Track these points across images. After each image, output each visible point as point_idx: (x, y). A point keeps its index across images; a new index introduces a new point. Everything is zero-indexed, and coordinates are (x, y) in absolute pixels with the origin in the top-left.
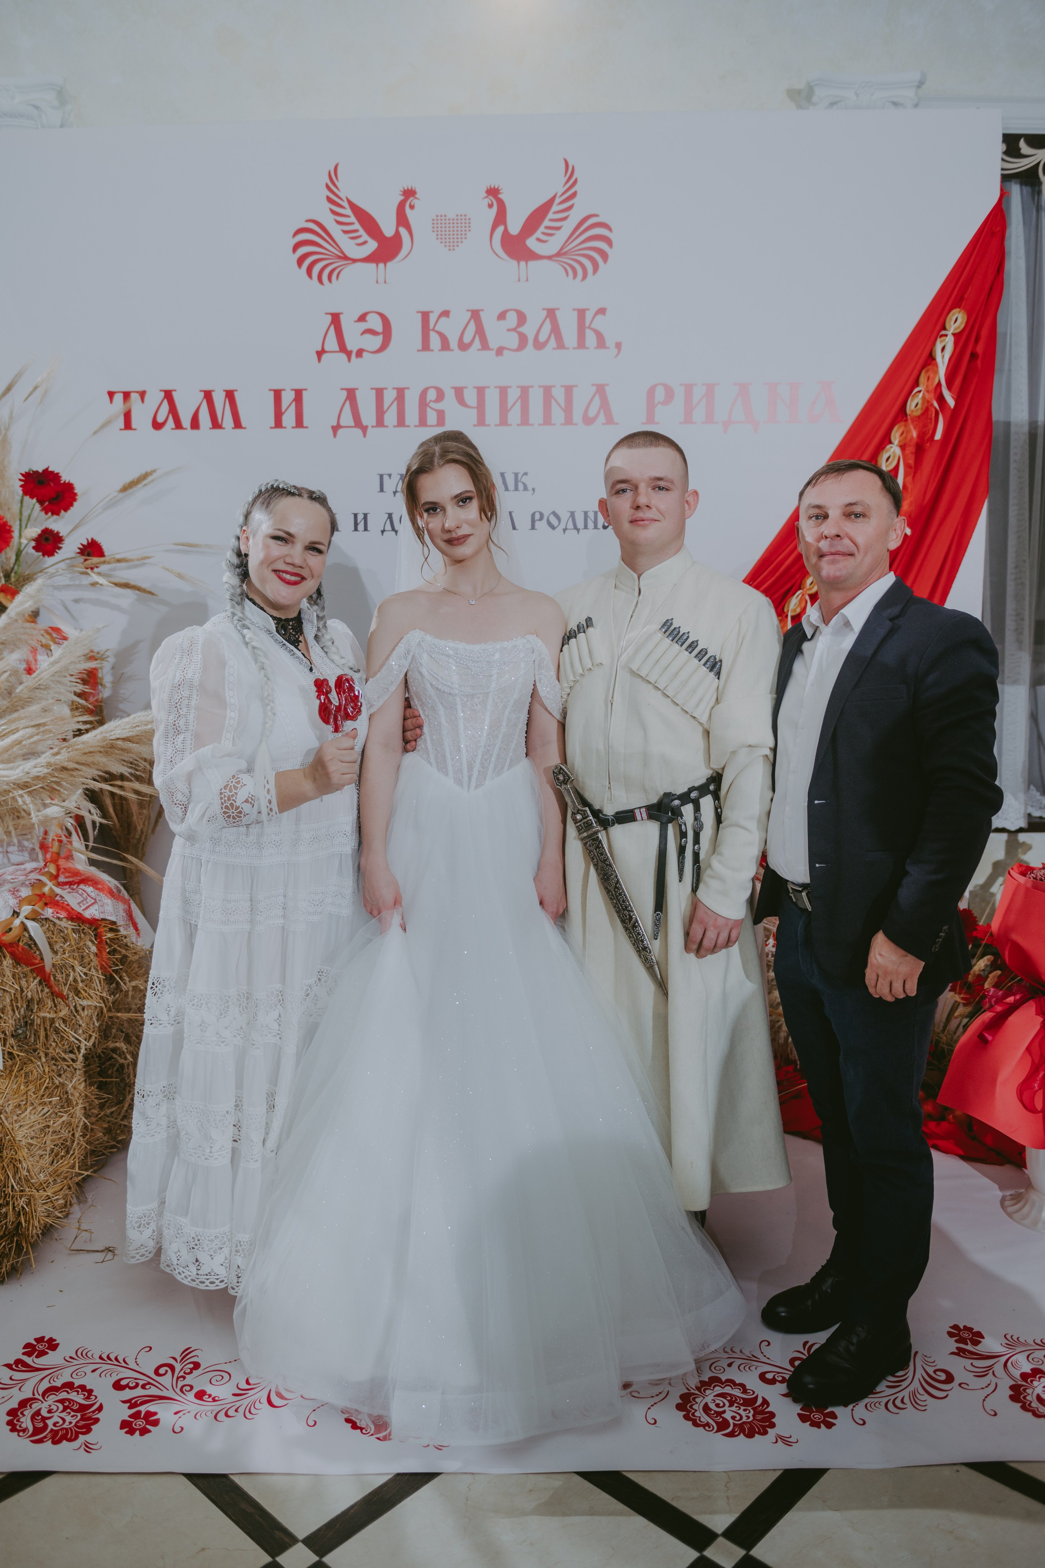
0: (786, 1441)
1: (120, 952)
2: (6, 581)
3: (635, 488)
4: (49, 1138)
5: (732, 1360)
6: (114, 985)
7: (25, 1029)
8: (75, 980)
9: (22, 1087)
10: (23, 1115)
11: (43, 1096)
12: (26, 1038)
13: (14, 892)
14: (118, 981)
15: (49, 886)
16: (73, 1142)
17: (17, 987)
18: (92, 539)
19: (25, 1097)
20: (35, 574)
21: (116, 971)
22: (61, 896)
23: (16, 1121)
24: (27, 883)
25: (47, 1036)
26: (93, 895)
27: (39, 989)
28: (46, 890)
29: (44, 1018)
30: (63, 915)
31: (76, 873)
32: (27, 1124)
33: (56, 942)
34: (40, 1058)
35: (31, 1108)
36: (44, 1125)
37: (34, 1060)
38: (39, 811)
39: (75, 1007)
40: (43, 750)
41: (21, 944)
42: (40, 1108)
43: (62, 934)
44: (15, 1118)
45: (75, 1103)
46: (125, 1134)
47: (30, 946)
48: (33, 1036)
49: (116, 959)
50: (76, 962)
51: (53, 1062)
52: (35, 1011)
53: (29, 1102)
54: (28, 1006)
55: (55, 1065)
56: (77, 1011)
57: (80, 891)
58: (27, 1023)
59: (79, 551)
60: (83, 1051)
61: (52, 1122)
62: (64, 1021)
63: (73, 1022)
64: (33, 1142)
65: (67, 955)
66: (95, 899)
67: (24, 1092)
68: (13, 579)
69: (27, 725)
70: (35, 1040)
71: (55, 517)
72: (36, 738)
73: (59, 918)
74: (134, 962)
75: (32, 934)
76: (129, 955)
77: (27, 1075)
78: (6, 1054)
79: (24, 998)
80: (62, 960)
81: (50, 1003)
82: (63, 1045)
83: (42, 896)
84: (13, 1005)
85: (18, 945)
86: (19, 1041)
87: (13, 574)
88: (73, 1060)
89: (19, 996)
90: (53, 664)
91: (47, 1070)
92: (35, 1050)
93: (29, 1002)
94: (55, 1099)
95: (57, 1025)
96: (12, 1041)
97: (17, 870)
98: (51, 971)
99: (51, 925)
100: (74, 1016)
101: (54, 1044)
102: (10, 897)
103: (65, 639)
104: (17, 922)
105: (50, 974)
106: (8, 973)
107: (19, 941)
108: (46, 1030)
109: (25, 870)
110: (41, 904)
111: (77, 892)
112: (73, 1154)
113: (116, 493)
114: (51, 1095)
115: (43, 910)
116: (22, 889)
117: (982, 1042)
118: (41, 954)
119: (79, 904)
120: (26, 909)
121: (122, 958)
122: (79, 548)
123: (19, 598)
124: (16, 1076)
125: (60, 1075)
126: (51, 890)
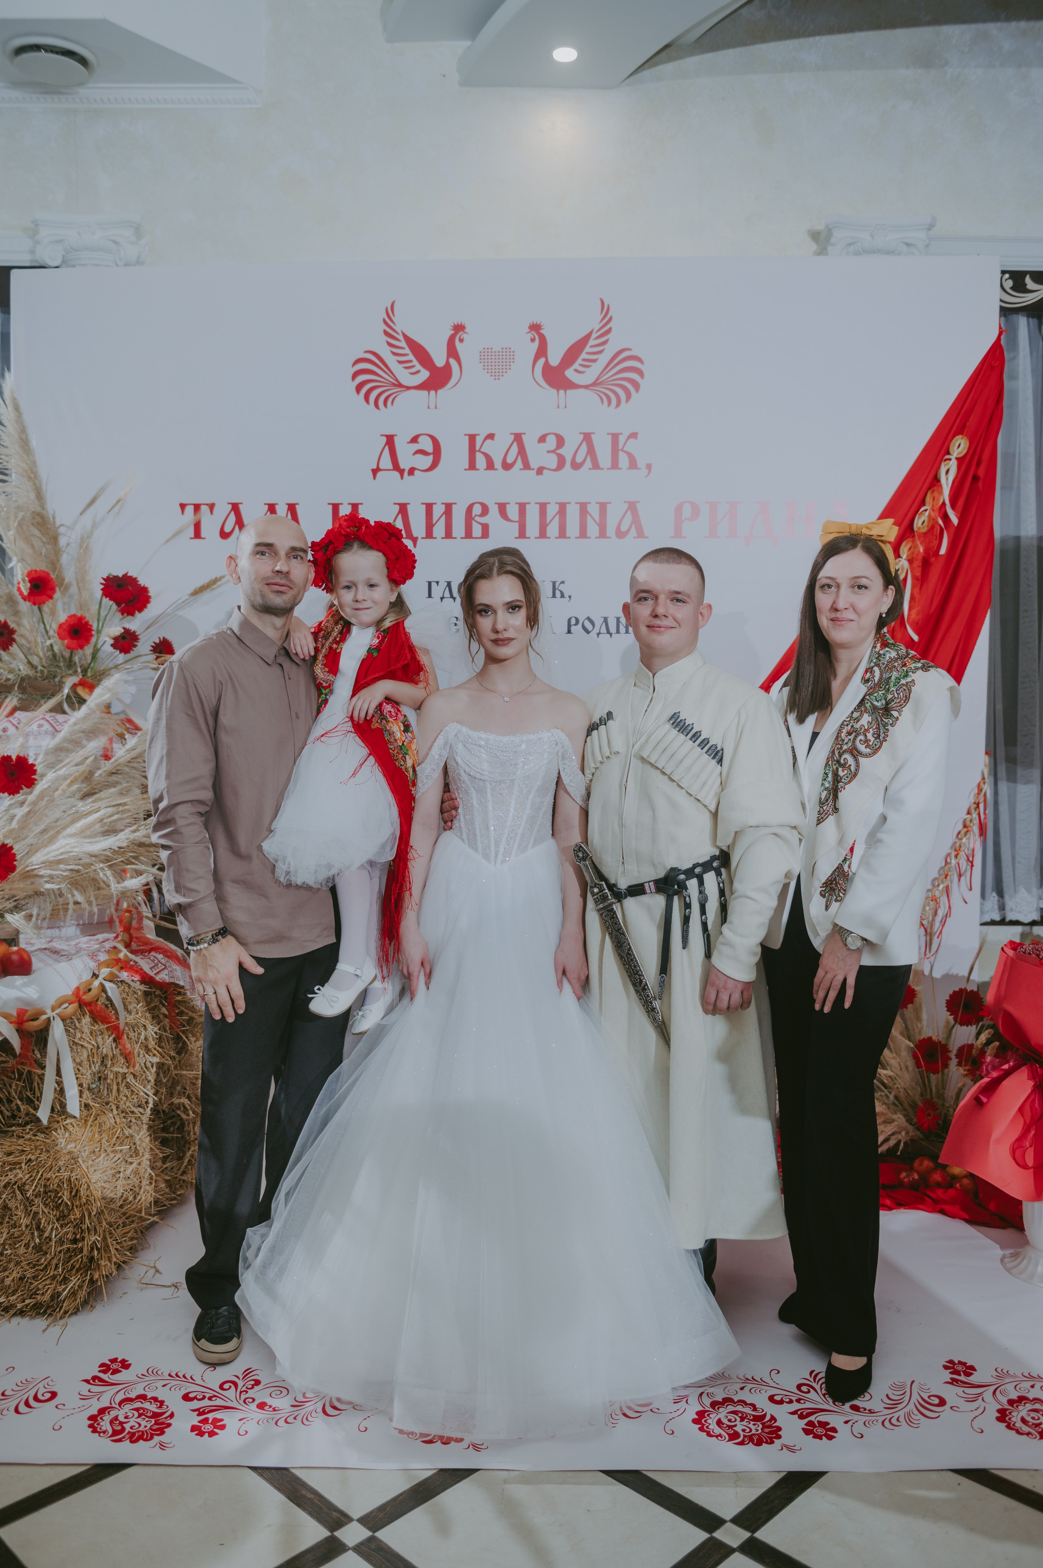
0: (791, 1449)
1: (187, 1014)
2: (83, 676)
3: (656, 598)
4: (120, 1182)
5: (744, 1385)
6: (180, 1045)
7: (98, 1083)
8: (146, 1039)
9: (96, 1136)
10: (97, 1160)
11: (114, 1145)
12: (99, 1091)
13: (93, 956)
14: (184, 1040)
15: (124, 953)
16: (141, 1188)
17: (94, 1043)
18: (164, 638)
19: (99, 1144)
20: (111, 669)
21: (183, 1032)
22: (135, 962)
23: (91, 1165)
24: (103, 950)
25: (118, 1090)
26: (163, 961)
27: (114, 1045)
28: (121, 956)
29: (117, 1073)
30: (137, 978)
31: (147, 942)
32: (101, 1169)
33: (130, 1003)
34: (112, 1110)
35: (105, 1154)
36: (115, 1171)
37: (106, 1112)
38: (118, 883)
39: (145, 1064)
40: (122, 828)
41: (99, 1003)
42: (112, 1155)
43: (136, 996)
44: (91, 1162)
45: (141, 1155)
46: (183, 1189)
47: (107, 1006)
48: (106, 1090)
49: (184, 1020)
50: (147, 1022)
51: (124, 1114)
52: (108, 1066)
53: (103, 1149)
54: (102, 1062)
55: (124, 1117)
56: (146, 1068)
57: (152, 958)
58: (101, 1078)
59: (152, 648)
60: (151, 1105)
61: (122, 1169)
62: (135, 1076)
63: (143, 1077)
64: (107, 1185)
65: (140, 1014)
66: (165, 965)
67: (98, 1139)
68: (89, 674)
69: (109, 804)
70: (108, 1094)
71: (130, 617)
72: (116, 817)
73: (133, 981)
74: (199, 1024)
75: (110, 994)
76: (195, 1017)
77: (100, 1125)
78: (83, 1105)
79: (99, 1054)
80: (135, 1019)
81: (123, 1060)
82: (133, 1099)
83: (118, 961)
84: (89, 1061)
85: (96, 1005)
86: (93, 1094)
87: (89, 670)
88: (140, 1113)
89: (95, 1052)
90: (129, 751)
91: (118, 1121)
92: (107, 1103)
93: (103, 1058)
94: (125, 1148)
95: (128, 1080)
96: (86, 1093)
97: (91, 940)
98: (124, 1030)
99: (126, 988)
100: (144, 1072)
101: (124, 1098)
102: (89, 961)
103: (138, 728)
104: (96, 983)
105: (123, 1033)
106: (86, 1030)
107: (97, 1000)
108: (118, 1084)
109: (97, 940)
110: (117, 967)
111: (149, 958)
112: (140, 1200)
113: (187, 597)
114: (121, 1144)
115: (120, 972)
116: (100, 953)
117: (978, 1103)
118: (117, 1013)
119: (151, 968)
120: (105, 972)
121: (188, 1020)
122: (152, 646)
123: (97, 691)
124: (91, 1126)
125: (129, 1127)
126: (126, 955)
